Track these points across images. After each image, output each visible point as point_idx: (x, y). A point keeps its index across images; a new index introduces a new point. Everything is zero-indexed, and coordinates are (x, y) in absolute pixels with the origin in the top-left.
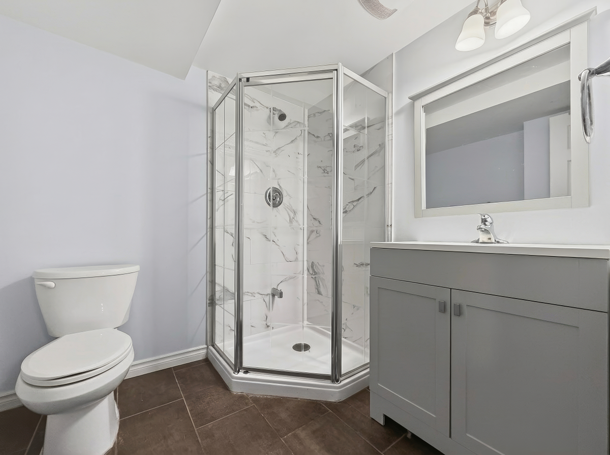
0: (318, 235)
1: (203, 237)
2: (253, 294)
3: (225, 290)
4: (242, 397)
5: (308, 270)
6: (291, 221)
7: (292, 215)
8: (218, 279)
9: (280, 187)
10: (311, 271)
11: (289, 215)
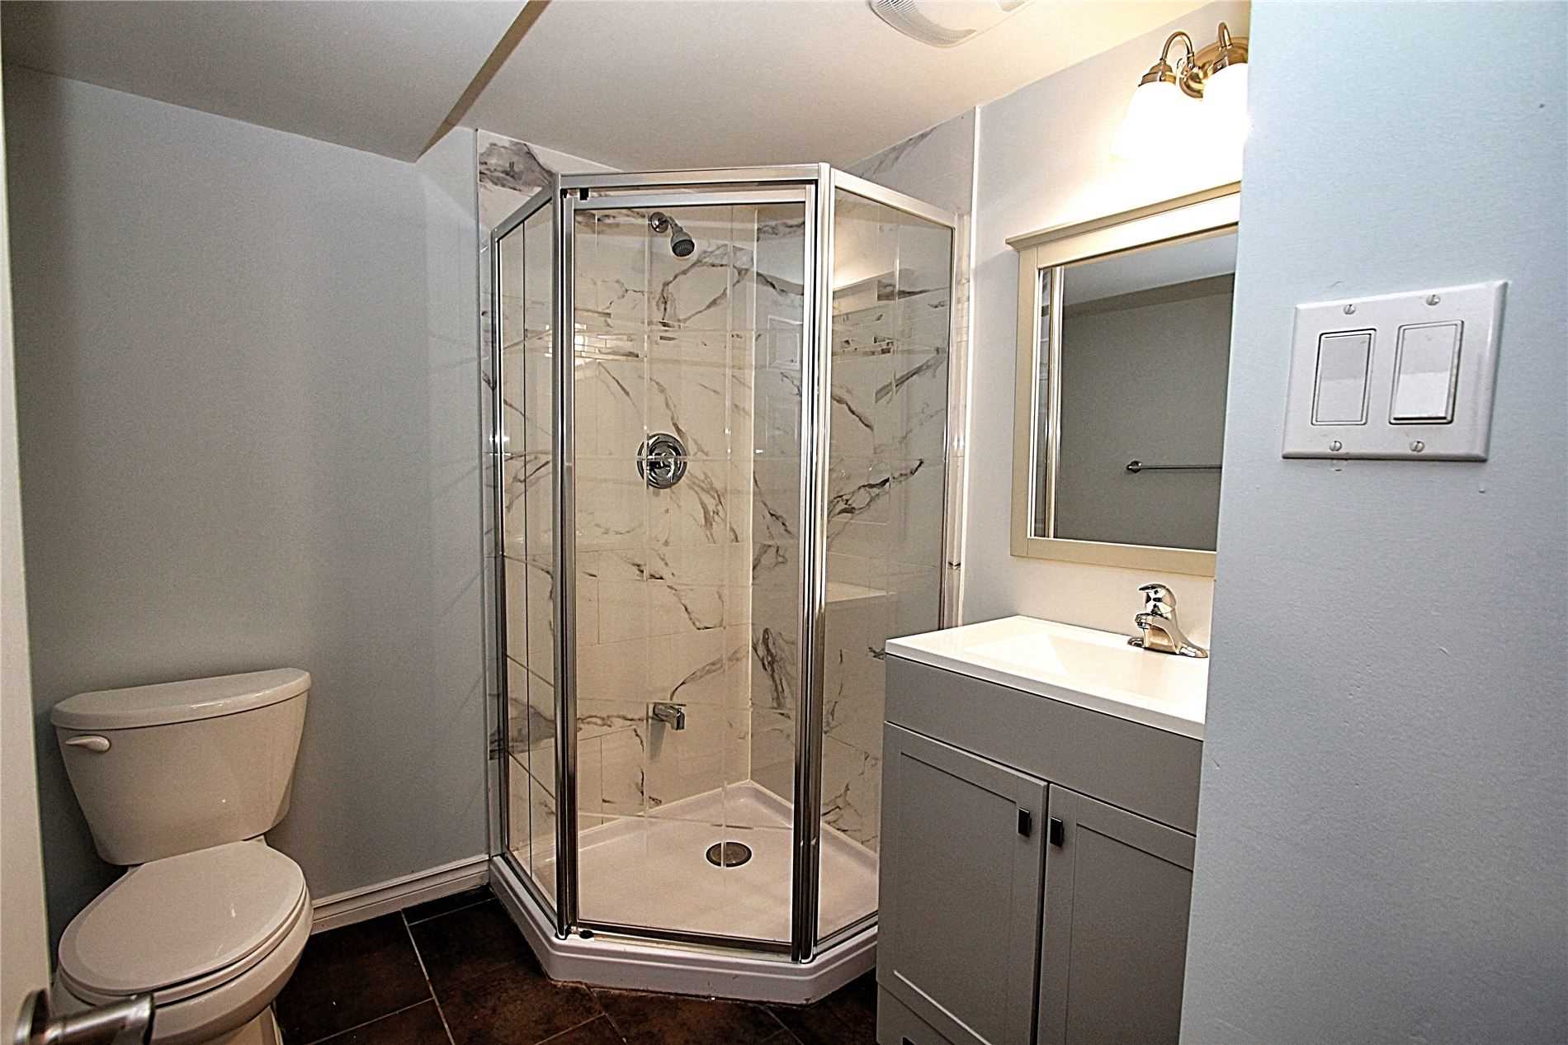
0: (780, 559)
1: (475, 578)
2: (606, 721)
3: (531, 713)
4: (576, 996)
5: (755, 649)
6: (708, 522)
7: (711, 504)
8: (515, 690)
9: (678, 430)
10: (761, 651)
11: (702, 503)
